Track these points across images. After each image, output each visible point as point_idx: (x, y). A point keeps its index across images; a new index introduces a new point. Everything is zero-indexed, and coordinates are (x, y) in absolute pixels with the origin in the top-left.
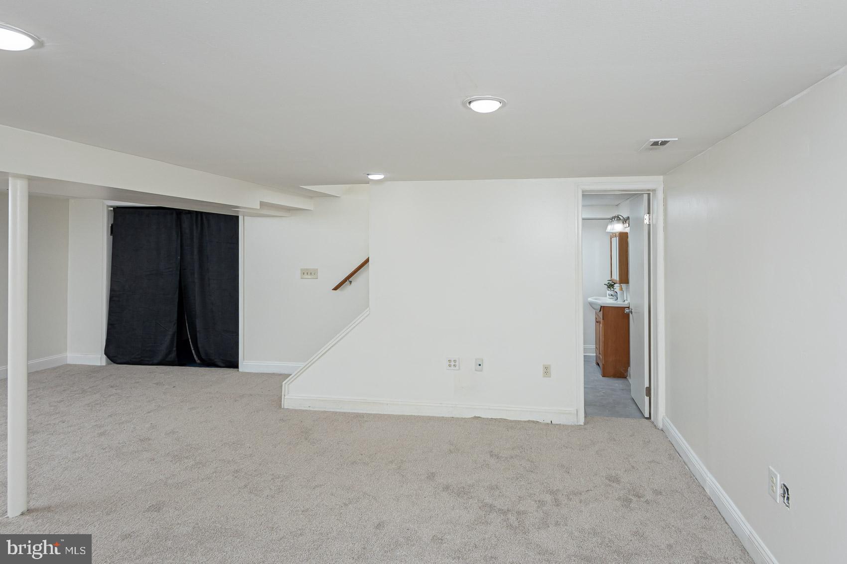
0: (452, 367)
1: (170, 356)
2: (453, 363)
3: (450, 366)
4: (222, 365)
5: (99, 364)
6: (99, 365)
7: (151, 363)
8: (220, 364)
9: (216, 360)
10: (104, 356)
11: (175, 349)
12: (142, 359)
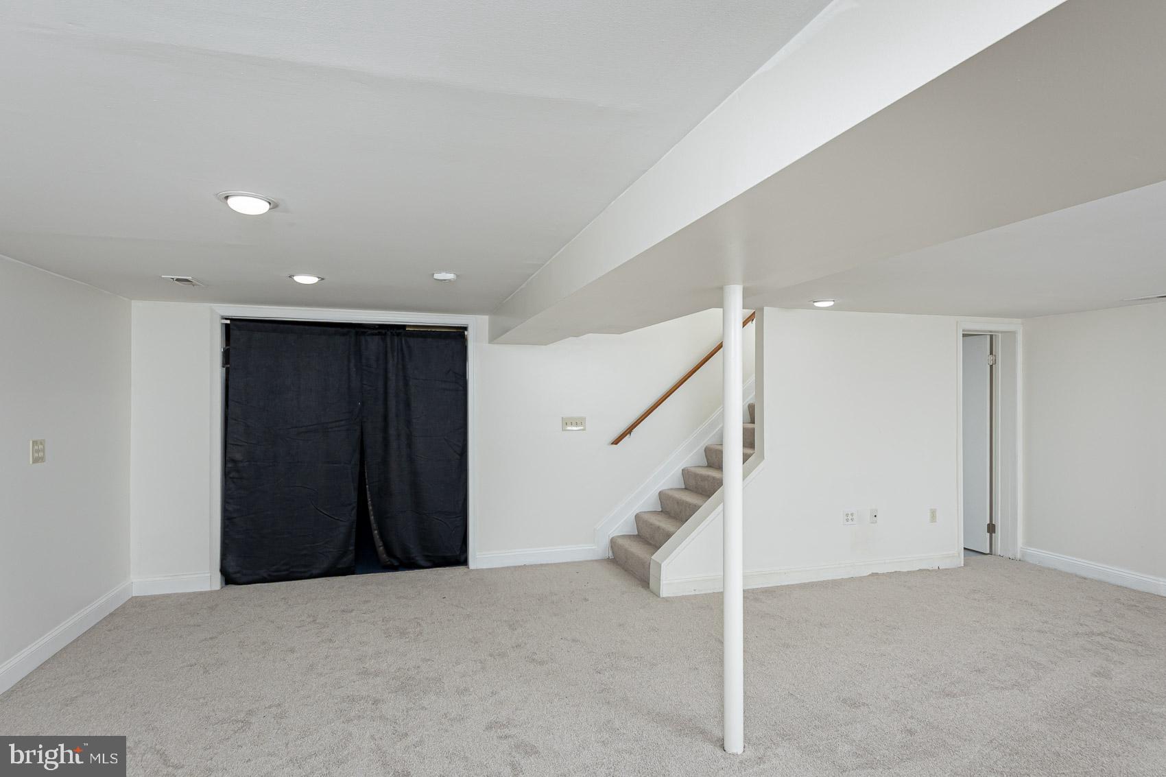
0: (850, 522)
1: (345, 559)
2: (850, 517)
3: (847, 520)
4: (429, 564)
5: (207, 588)
6: (209, 589)
7: (307, 575)
8: (422, 563)
9: (417, 558)
10: (218, 575)
11: (352, 548)
12: (291, 570)
